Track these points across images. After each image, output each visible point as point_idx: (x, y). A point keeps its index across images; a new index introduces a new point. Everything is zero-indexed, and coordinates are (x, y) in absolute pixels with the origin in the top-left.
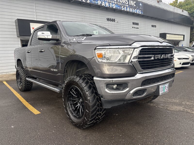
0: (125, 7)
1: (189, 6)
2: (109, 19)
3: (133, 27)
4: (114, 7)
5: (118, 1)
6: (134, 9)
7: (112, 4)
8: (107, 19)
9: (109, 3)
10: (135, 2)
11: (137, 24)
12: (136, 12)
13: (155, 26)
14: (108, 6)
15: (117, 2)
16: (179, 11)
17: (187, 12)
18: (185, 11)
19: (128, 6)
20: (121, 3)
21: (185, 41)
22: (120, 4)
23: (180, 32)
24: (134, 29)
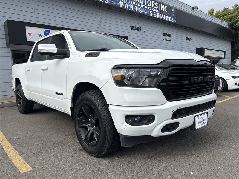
0: (154, 13)
1: (228, 16)
2: (134, 27)
3: (163, 39)
4: (140, 12)
5: (145, 4)
6: (166, 16)
7: (137, 7)
8: (131, 27)
9: (134, 6)
10: (167, 7)
11: (169, 35)
12: (168, 20)
13: (190, 39)
14: (133, 10)
15: (144, 6)
16: (218, 21)
17: (227, 23)
18: (224, 22)
19: (157, 11)
20: (149, 7)
21: (226, 59)
23: (220, 47)
24: (164, 41)
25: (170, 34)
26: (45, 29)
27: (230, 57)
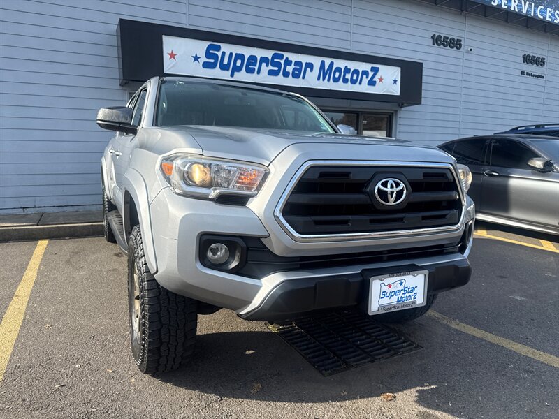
2: (441, 37)
3: (523, 73)
6: (537, 6)
8: (433, 38)
11: (540, 62)
12: (541, 17)
24: (525, 78)
25: (543, 59)
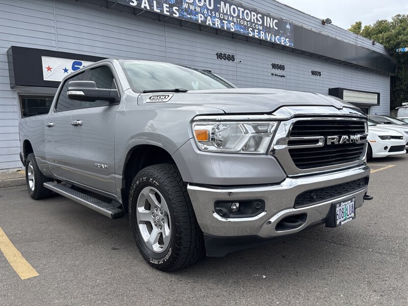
0: (256, 31)
1: (385, 35)
2: (222, 54)
3: (272, 74)
4: (231, 30)
5: (241, 17)
6: (275, 36)
7: (227, 22)
8: (217, 54)
9: (221, 20)
10: (277, 21)
11: (282, 68)
12: (279, 43)
13: (319, 74)
14: (220, 27)
15: (239, 20)
16: (367, 43)
17: (382, 46)
18: (377, 44)
19: (261, 28)
20: (247, 21)
21: (382, 107)
22: (245, 23)
23: (370, 87)
24: (274, 78)
25: (283, 66)
26: (73, 61)
27: (389, 103)
